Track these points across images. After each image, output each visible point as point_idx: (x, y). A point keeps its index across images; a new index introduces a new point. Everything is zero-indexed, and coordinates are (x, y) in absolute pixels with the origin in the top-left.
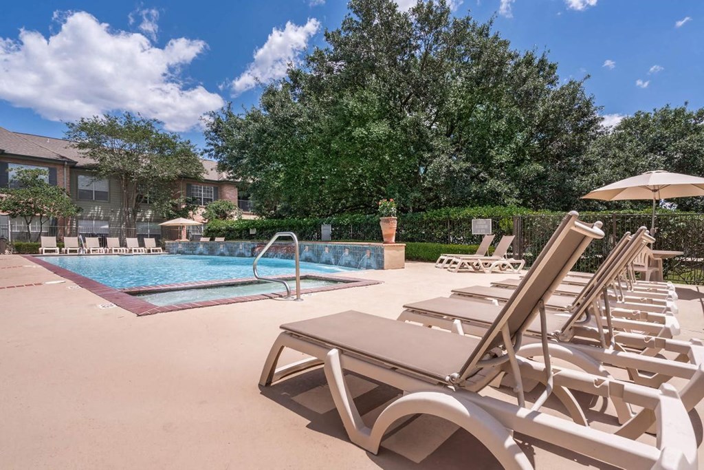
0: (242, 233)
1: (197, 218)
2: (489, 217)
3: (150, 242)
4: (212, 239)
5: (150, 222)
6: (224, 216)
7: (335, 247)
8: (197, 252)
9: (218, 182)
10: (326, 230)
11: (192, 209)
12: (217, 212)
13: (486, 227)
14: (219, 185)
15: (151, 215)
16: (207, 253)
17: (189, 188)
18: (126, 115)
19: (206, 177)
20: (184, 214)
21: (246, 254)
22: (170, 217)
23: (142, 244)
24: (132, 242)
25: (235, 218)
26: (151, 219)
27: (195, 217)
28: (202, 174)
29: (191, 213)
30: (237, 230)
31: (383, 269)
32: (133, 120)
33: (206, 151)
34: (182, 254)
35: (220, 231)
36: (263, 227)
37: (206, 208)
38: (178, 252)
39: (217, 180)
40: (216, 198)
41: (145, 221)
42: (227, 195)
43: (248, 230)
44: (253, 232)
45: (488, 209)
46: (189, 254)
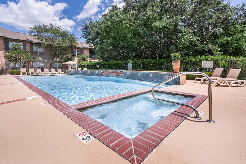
0: (94, 66)
1: (75, 62)
2: (212, 60)
3: (60, 70)
4: (82, 69)
5: (58, 63)
6: (85, 60)
7: (144, 73)
8: (79, 74)
9: (82, 48)
10: (130, 66)
11: (73, 58)
12: (82, 59)
13: (210, 64)
14: (82, 49)
15: (59, 60)
17: (72, 50)
19: (78, 46)
20: (71, 60)
21: (99, 75)
22: (66, 61)
23: (57, 71)
24: (53, 70)
25: (88, 61)
26: (58, 62)
27: (74, 61)
29: (73, 59)
30: (91, 65)
31: (180, 85)
34: (73, 75)
35: (84, 66)
36: (102, 64)
37: (78, 57)
38: (71, 74)
39: (82, 47)
40: (81, 54)
41: (56, 62)
42: (85, 53)
43: (96, 66)
44: (98, 66)
45: (211, 57)
46: (75, 75)
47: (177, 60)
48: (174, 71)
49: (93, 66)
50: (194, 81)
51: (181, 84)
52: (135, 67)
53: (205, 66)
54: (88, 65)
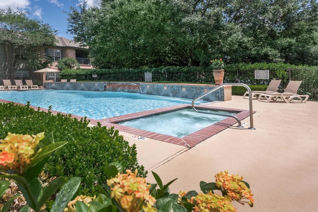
0: (88, 77)
1: (52, 69)
2: (267, 69)
3: (29, 82)
4: (69, 81)
5: (23, 70)
6: (70, 66)
7: (172, 87)
8: (65, 88)
9: (64, 47)
10: (148, 76)
11: (50, 63)
12: (66, 65)
13: (265, 75)
14: (64, 49)
15: (23, 66)
16: (72, 89)
17: (46, 51)
18: (8, 8)
19: (57, 44)
20: (45, 66)
21: (100, 89)
23: (24, 83)
24: (19, 82)
25: (75, 68)
26: (23, 68)
27: (52, 67)
28: (55, 43)
29: (49, 65)
30: (84, 75)
31: (223, 100)
32: (12, 11)
33: (69, 30)
34: (55, 89)
35: (71, 75)
36: (102, 74)
37: (58, 62)
38: (52, 88)
39: (63, 46)
40: (62, 57)
41: (19, 70)
42: (70, 55)
43: (91, 75)
44: (95, 76)
45: (265, 65)
46: (59, 89)
47: (220, 69)
48: (216, 83)
49: (86, 76)
50: (242, 97)
51: (225, 100)
52: (156, 78)
53: (258, 77)
54: (77, 75)
